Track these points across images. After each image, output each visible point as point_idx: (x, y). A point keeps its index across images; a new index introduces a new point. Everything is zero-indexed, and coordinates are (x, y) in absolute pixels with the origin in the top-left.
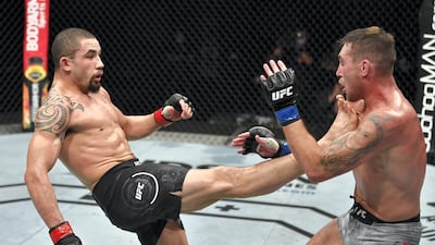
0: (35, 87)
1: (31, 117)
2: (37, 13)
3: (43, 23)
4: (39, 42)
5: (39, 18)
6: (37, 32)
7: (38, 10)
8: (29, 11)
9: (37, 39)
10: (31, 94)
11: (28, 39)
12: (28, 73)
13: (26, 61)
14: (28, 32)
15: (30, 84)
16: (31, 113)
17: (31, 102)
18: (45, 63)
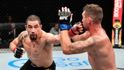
0: (117, 31)
1: (115, 42)
2: (118, 3)
3: (121, 6)
4: (119, 14)
5: (119, 4)
6: (118, 10)
7: (119, 2)
8: (115, 2)
9: (118, 12)
10: (115, 34)
11: (115, 12)
12: (114, 26)
13: (114, 21)
14: (115, 10)
15: (115, 30)
16: (115, 41)
17: (115, 37)
18: (121, 22)
